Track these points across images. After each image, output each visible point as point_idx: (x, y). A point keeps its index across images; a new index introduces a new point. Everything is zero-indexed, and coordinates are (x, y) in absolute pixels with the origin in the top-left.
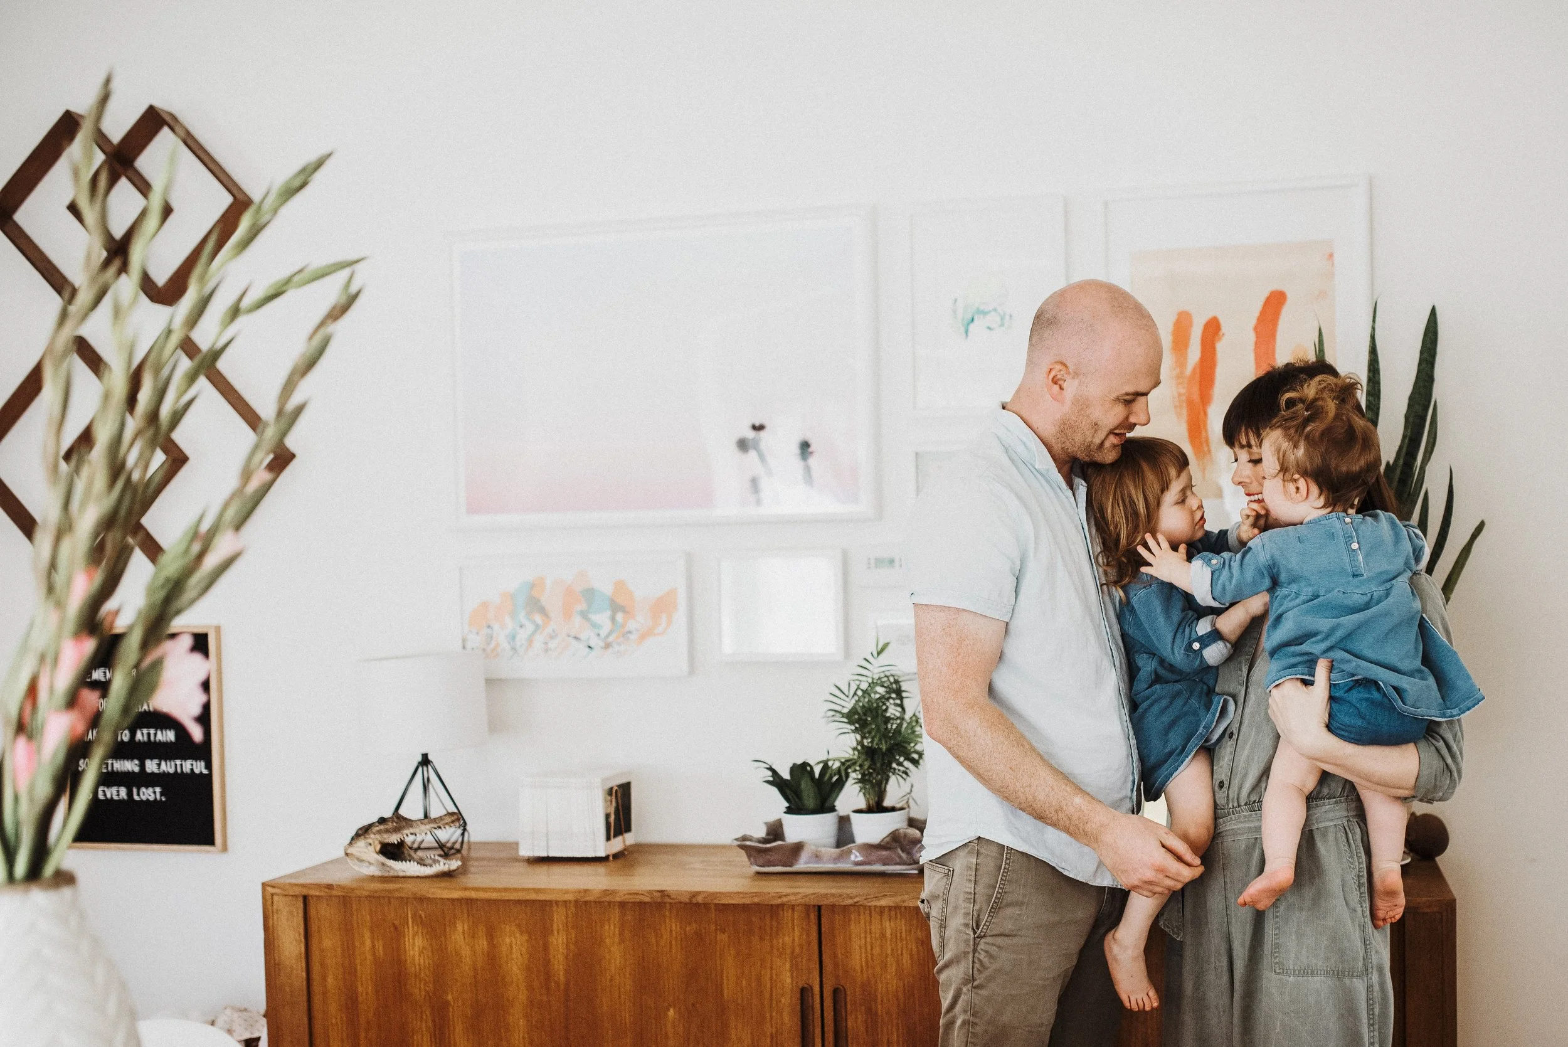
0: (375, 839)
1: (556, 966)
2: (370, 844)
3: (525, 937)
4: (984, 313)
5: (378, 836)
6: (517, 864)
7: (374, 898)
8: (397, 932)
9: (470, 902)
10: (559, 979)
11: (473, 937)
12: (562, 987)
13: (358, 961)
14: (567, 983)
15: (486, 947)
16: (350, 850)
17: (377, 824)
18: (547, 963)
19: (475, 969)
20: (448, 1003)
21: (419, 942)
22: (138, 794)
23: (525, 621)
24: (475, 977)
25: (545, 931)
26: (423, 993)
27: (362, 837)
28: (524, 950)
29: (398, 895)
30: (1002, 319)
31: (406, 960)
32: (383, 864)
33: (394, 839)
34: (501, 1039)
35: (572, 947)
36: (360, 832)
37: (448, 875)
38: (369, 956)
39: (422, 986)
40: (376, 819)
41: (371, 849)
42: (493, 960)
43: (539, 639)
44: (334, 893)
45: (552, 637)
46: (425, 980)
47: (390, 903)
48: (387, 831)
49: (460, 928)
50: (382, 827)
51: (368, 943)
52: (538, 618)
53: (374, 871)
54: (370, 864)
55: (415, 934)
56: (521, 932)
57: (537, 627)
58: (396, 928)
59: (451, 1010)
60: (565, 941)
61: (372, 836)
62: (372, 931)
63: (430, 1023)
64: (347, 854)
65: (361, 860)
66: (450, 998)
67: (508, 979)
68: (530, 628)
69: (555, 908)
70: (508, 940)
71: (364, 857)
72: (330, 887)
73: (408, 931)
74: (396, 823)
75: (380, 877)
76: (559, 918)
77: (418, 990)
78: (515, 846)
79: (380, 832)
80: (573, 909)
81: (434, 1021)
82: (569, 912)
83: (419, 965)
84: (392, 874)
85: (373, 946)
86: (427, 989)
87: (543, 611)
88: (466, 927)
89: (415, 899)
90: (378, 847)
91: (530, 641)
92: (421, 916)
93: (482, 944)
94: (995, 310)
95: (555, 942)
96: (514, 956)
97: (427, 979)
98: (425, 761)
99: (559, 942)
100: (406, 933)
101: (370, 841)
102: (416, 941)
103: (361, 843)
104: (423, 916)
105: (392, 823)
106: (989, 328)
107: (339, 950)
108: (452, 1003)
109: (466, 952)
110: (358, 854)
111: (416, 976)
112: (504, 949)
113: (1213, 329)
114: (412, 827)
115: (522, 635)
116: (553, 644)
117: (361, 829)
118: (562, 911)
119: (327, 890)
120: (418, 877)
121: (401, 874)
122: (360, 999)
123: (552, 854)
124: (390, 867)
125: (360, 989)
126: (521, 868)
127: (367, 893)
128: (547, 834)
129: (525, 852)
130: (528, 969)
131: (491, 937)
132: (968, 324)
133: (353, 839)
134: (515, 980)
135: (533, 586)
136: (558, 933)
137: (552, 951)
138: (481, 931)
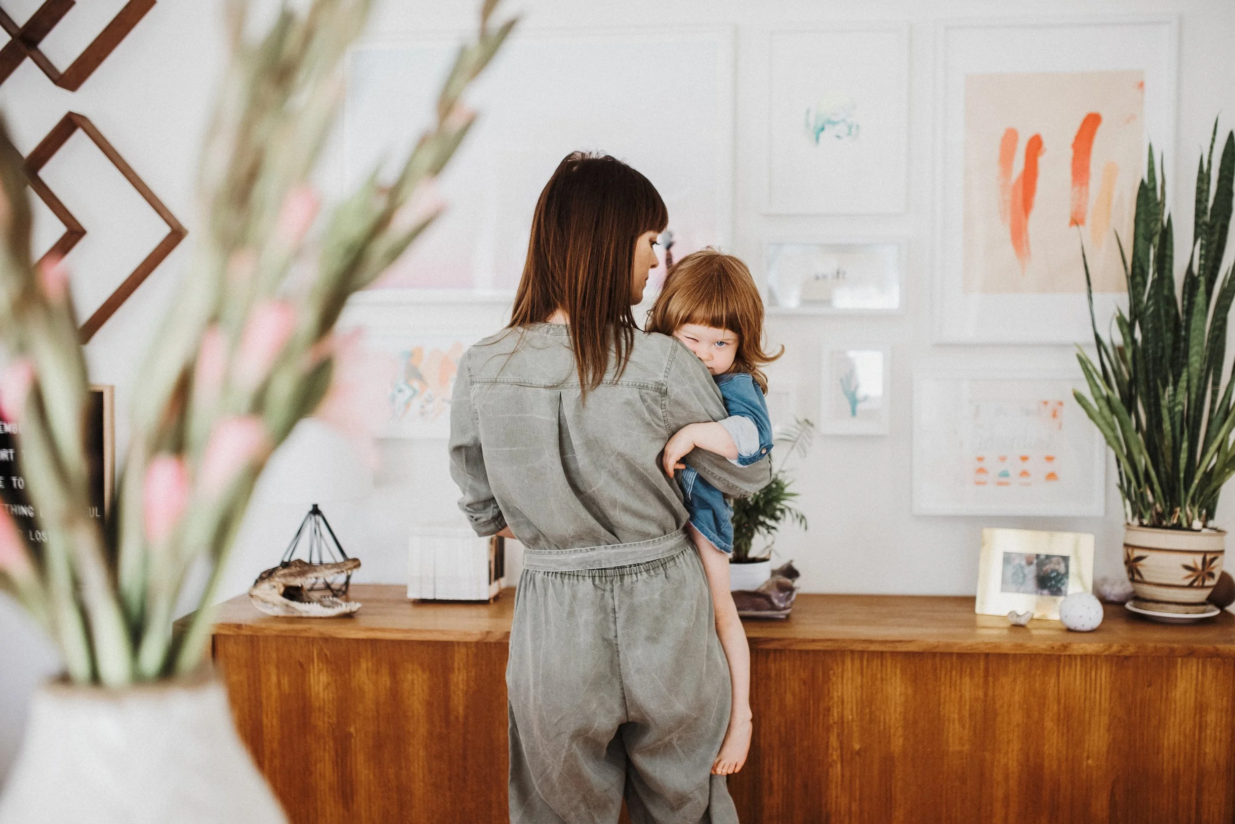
0: (279, 582)
1: (456, 702)
2: (274, 587)
3: (426, 676)
4: (834, 123)
5: (283, 580)
6: (405, 606)
7: (282, 638)
8: (302, 668)
9: (373, 642)
10: (459, 713)
11: (377, 673)
12: (461, 720)
13: (264, 695)
14: (466, 717)
15: (388, 683)
16: (256, 592)
17: (281, 568)
18: (447, 699)
19: (377, 704)
20: (350, 734)
21: (324, 678)
22: (34, 537)
23: (403, 387)
24: (377, 711)
25: (447, 669)
26: (326, 725)
27: (267, 580)
28: (425, 688)
29: (306, 634)
30: (850, 128)
31: (311, 695)
32: (287, 606)
33: (297, 582)
34: (401, 768)
35: (472, 684)
36: (264, 575)
37: (349, 616)
38: (275, 692)
39: (326, 719)
40: (277, 564)
41: (275, 591)
42: (395, 696)
43: (416, 403)
44: (244, 632)
45: (428, 401)
46: (328, 713)
47: (296, 641)
48: (291, 575)
49: (364, 666)
50: (286, 571)
51: (274, 678)
52: (416, 384)
53: (279, 611)
54: (274, 605)
55: (320, 671)
56: (424, 671)
57: (415, 392)
58: (301, 665)
59: (353, 740)
60: (465, 679)
61: (277, 579)
62: (278, 667)
63: (332, 753)
64: (252, 596)
65: (264, 602)
66: (352, 730)
67: (410, 714)
68: (408, 392)
69: (456, 648)
70: (410, 677)
71: (269, 598)
72: (239, 626)
73: (314, 668)
74: (300, 567)
75: (284, 617)
76: (459, 658)
77: (322, 723)
78: (403, 588)
79: (284, 576)
80: (474, 650)
81: (336, 751)
82: (470, 652)
83: (324, 700)
84: (296, 614)
85: (279, 681)
86: (330, 721)
87: (420, 377)
88: (370, 664)
89: (321, 638)
90: (282, 590)
91: (407, 404)
92: (326, 655)
93: (385, 680)
94: (844, 120)
95: (455, 680)
96: (416, 692)
97: (331, 713)
98: (316, 511)
99: (460, 680)
100: (312, 671)
101: (274, 583)
102: (321, 677)
103: (265, 586)
104: (328, 653)
105: (296, 567)
106: (838, 137)
107: (246, 685)
108: (354, 735)
109: (368, 687)
110: (262, 596)
111: (319, 710)
112: (406, 686)
113: (1035, 145)
114: (316, 571)
115: (401, 398)
116: (429, 407)
117: (265, 572)
118: (463, 650)
119: (236, 630)
120: (321, 618)
121: (304, 615)
122: (265, 730)
123: (438, 597)
124: (294, 608)
125: (265, 721)
126: (410, 610)
127: (275, 633)
128: (434, 578)
129: (413, 595)
130: (429, 704)
131: (393, 674)
132: (819, 132)
133: (257, 582)
134: (416, 712)
135: (411, 355)
136: (459, 671)
137: (452, 688)
138: (385, 670)
